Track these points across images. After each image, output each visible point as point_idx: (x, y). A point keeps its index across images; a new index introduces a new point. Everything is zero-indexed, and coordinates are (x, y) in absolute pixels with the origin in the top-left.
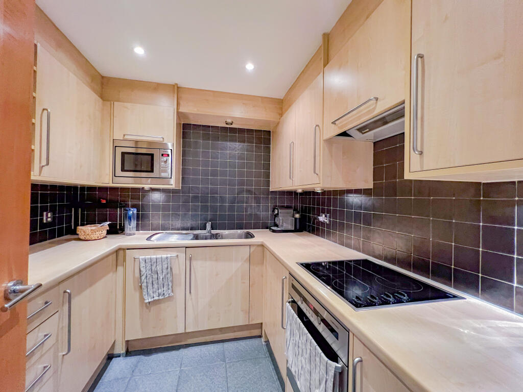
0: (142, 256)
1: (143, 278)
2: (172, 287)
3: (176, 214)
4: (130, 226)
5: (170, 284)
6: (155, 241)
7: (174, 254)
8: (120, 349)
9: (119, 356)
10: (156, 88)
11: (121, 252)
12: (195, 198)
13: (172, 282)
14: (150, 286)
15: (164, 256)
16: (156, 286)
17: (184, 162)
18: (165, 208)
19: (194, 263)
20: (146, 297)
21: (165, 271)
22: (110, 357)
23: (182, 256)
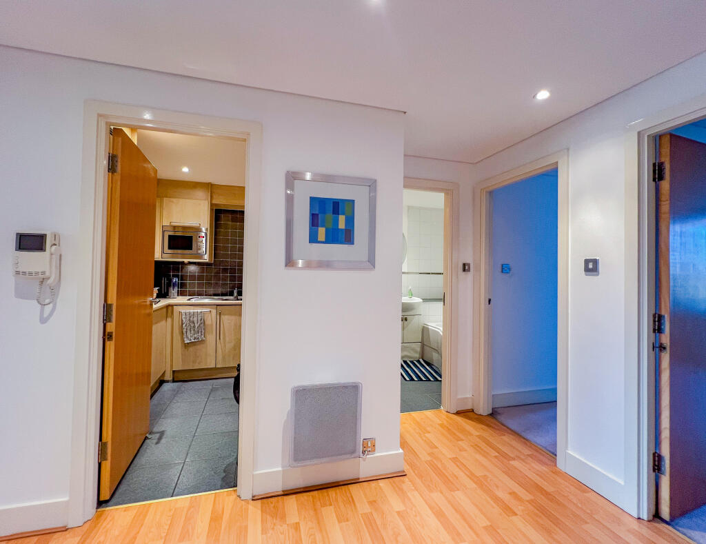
0: (183, 310)
1: (184, 325)
2: (204, 333)
3: (209, 283)
4: (174, 291)
5: (203, 331)
6: (193, 301)
7: (208, 310)
8: (168, 377)
9: (168, 382)
10: (195, 185)
11: (170, 308)
12: (225, 270)
13: (204, 329)
14: (188, 332)
15: (199, 311)
16: (192, 332)
17: (216, 241)
18: (200, 278)
19: (222, 317)
20: (185, 339)
21: (199, 321)
22: (162, 382)
23: (214, 311)
